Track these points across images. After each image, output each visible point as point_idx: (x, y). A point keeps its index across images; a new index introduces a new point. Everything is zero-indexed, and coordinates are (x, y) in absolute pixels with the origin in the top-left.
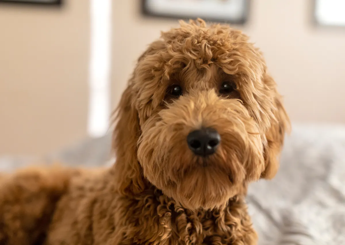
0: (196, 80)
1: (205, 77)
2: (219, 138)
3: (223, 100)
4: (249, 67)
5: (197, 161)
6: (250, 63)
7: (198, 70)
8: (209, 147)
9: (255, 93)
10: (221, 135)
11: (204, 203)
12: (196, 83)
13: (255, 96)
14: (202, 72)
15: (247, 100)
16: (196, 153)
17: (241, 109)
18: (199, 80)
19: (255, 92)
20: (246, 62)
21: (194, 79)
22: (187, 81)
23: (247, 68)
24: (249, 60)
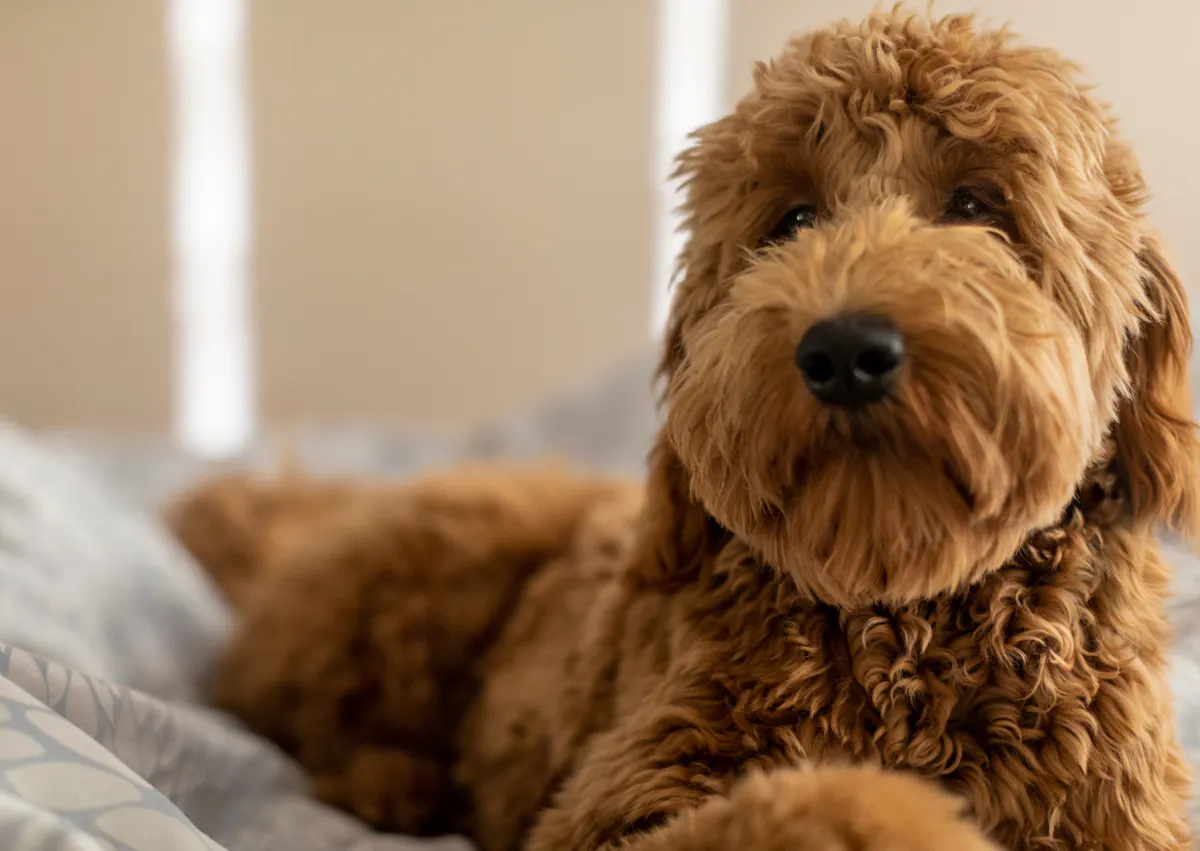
0: (856, 171)
1: (885, 158)
2: (897, 346)
3: (930, 231)
4: (1033, 118)
5: (832, 424)
6: (1038, 105)
7: (860, 136)
8: (862, 376)
9: (1065, 209)
10: (909, 339)
11: (883, 579)
12: (854, 184)
13: (1067, 222)
14: (872, 141)
15: (1037, 235)
16: (825, 398)
17: (990, 255)
18: (865, 172)
19: (1066, 205)
20: (1026, 103)
21: (852, 167)
22: (830, 174)
23: (1027, 119)
24: (1036, 97)
